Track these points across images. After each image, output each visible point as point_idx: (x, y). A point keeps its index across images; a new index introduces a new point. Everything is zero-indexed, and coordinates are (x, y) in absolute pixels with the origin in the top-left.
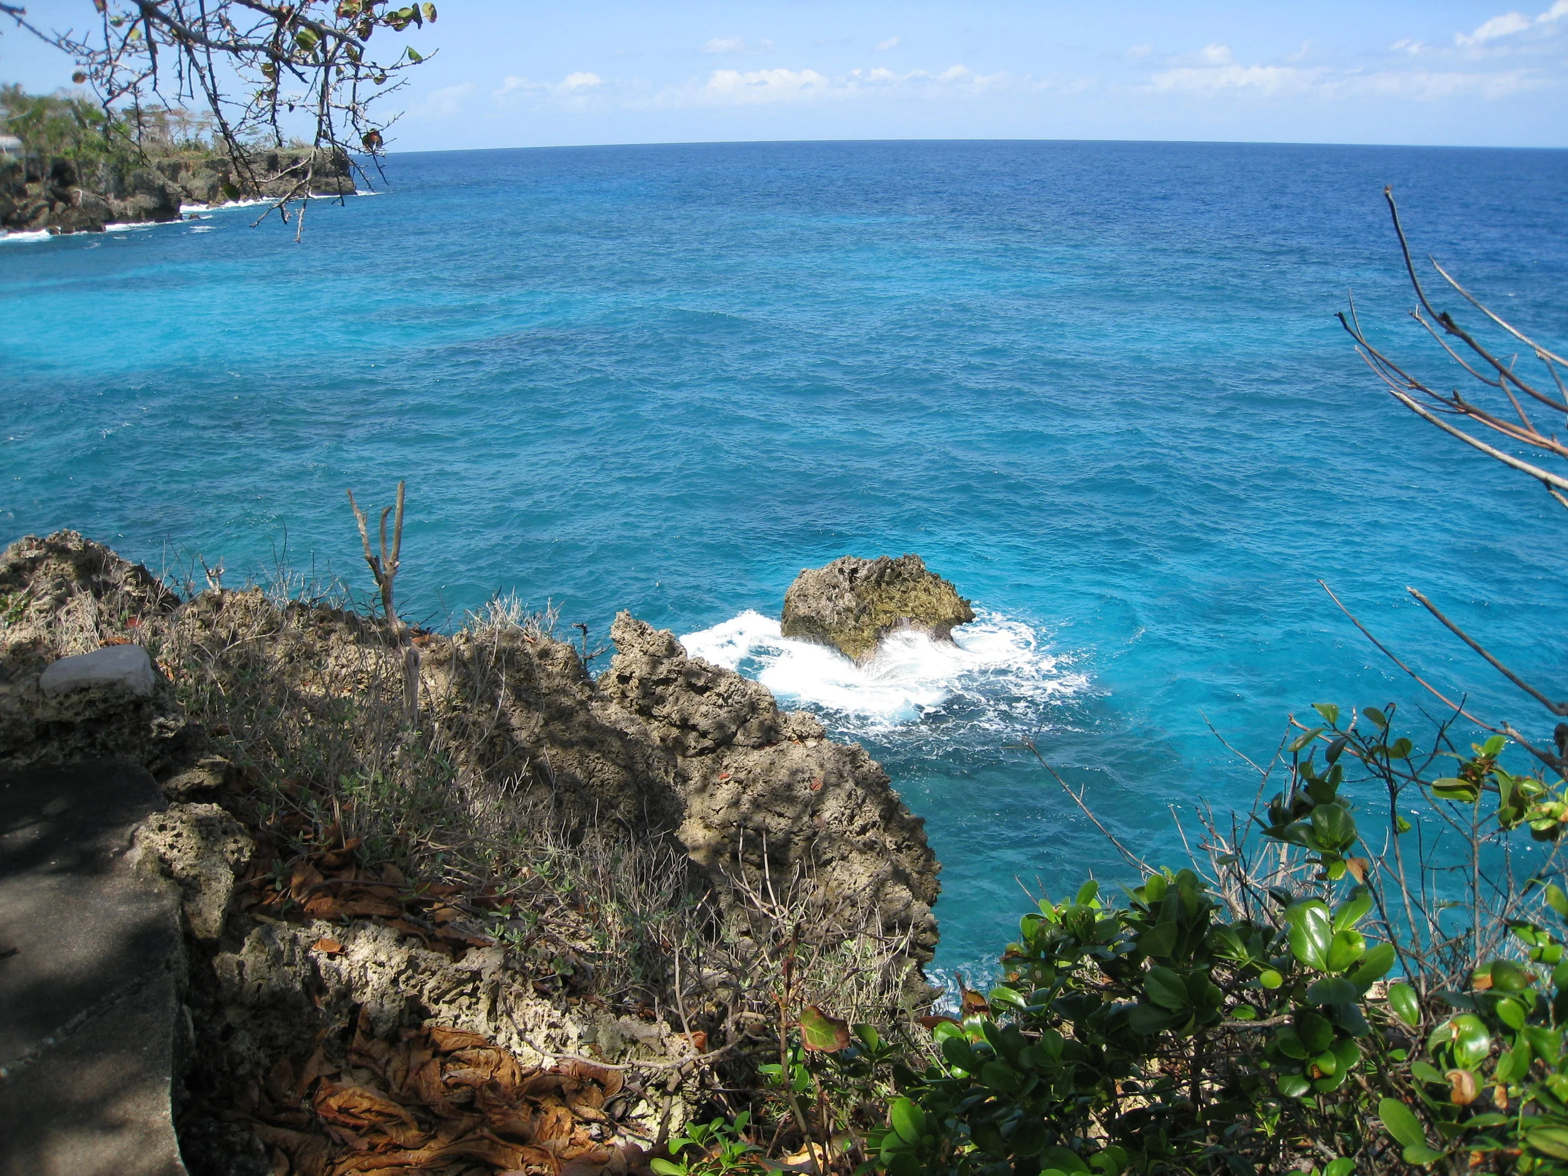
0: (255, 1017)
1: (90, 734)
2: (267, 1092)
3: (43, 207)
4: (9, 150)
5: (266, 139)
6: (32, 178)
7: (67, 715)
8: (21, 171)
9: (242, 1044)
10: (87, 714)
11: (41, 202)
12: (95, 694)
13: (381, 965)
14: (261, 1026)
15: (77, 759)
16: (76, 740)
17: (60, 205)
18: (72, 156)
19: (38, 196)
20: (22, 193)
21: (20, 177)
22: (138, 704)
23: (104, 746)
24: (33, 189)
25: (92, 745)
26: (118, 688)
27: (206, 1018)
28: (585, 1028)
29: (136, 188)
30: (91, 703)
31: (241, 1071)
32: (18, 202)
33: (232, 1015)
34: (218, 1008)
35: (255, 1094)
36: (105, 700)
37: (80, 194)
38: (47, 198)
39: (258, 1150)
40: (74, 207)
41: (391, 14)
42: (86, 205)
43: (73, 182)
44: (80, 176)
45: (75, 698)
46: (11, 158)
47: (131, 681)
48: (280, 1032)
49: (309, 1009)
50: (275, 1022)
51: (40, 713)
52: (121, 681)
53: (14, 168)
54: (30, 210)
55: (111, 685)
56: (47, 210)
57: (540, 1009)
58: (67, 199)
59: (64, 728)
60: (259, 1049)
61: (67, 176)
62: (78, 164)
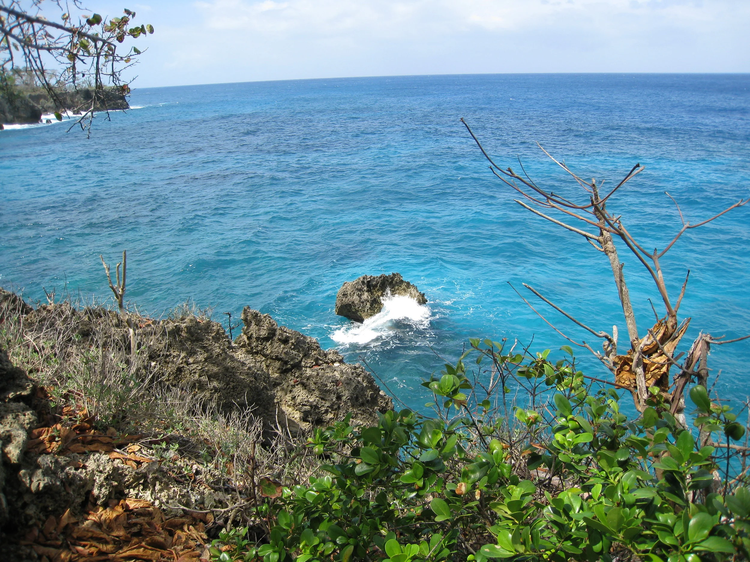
0: (38, 498)
2: (41, 531)
9: (31, 511)
13: (101, 472)
14: (40, 502)
27: (14, 500)
28: (199, 497)
31: (31, 523)
33: (27, 498)
34: (20, 495)
35: (36, 532)
39: (34, 557)
41: (131, 30)
48: (50, 504)
49: (65, 493)
50: (48, 500)
57: (176, 489)
60: (40, 512)
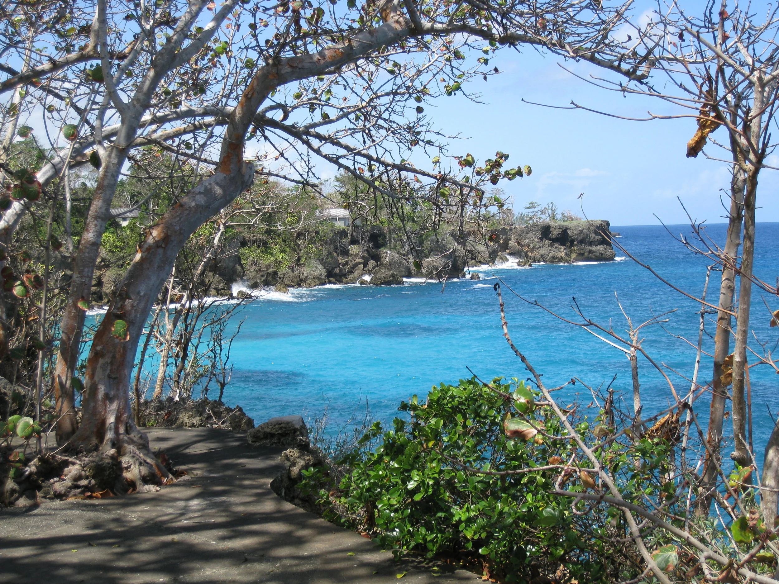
1: (279, 439)
3: (359, 263)
4: (341, 219)
5: (542, 212)
6: (354, 242)
7: (274, 431)
8: (347, 235)
10: (279, 432)
11: (359, 260)
12: (283, 425)
15: (274, 445)
16: (275, 440)
17: (372, 263)
18: (386, 224)
19: (357, 255)
20: (345, 252)
21: (346, 241)
22: (295, 430)
23: (283, 443)
24: (354, 249)
25: (279, 443)
26: (290, 425)
29: (431, 251)
30: (281, 428)
32: (341, 260)
36: (285, 428)
37: (388, 254)
38: (363, 257)
40: (382, 264)
41: (505, 172)
42: (392, 264)
43: (384, 245)
44: (390, 241)
45: (277, 426)
46: (341, 225)
47: (294, 423)
51: (266, 430)
52: (291, 422)
53: (342, 233)
54: (350, 264)
55: (288, 423)
56: (361, 266)
58: (377, 258)
59: (272, 435)
61: (380, 240)
62: (390, 231)
